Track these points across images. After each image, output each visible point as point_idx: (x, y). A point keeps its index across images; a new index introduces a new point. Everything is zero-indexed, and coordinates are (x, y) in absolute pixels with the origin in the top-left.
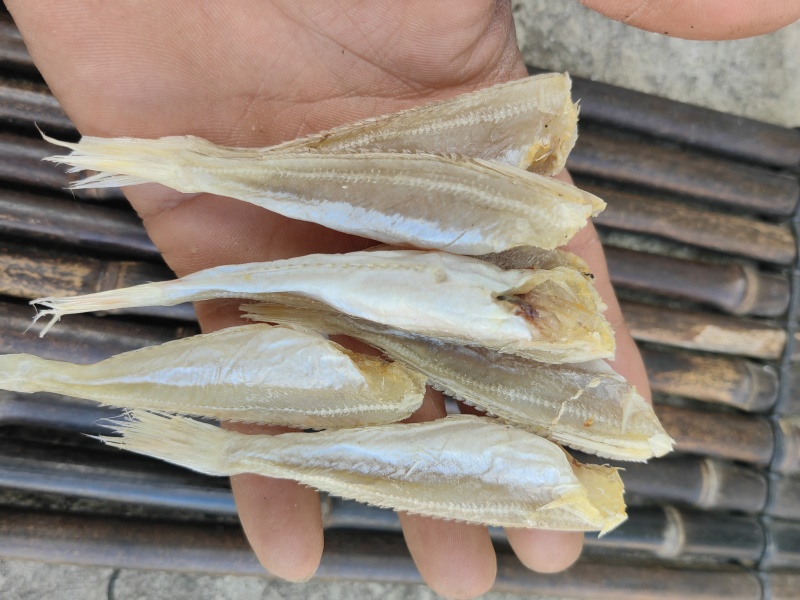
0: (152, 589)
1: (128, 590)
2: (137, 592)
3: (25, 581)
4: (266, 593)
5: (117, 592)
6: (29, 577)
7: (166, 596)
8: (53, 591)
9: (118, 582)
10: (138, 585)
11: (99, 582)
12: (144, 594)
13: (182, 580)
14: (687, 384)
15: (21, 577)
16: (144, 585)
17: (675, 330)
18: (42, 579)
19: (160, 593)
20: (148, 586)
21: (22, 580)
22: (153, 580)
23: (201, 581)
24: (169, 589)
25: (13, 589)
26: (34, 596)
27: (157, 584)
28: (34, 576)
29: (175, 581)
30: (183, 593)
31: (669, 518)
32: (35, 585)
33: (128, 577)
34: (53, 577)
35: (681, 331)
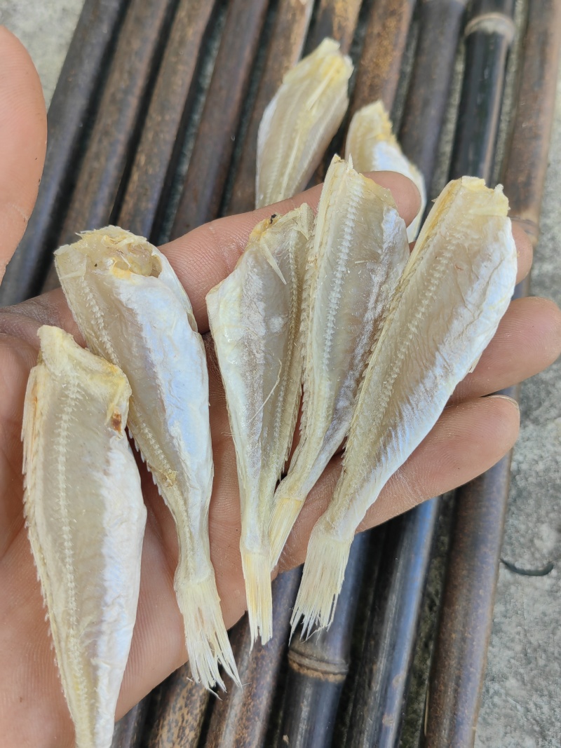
0: (527, 532)
1: (527, 556)
2: (529, 548)
3: (514, 658)
4: (536, 421)
5: (528, 567)
6: (510, 653)
7: (534, 519)
8: (525, 630)
9: (518, 565)
10: (522, 546)
11: (516, 583)
12: (532, 541)
13: (519, 502)
14: (346, 10)
15: (509, 661)
16: (522, 540)
17: (294, 20)
18: (513, 640)
19: (531, 525)
20: (523, 536)
21: (512, 661)
22: (517, 531)
23: (521, 484)
24: (528, 515)
25: (522, 671)
26: (529, 651)
27: (523, 527)
28: (509, 648)
29: (519, 509)
30: (532, 502)
31: (475, 29)
32: (518, 648)
33: (514, 554)
34: (511, 628)
35: (294, 15)
